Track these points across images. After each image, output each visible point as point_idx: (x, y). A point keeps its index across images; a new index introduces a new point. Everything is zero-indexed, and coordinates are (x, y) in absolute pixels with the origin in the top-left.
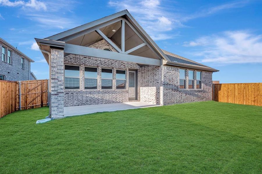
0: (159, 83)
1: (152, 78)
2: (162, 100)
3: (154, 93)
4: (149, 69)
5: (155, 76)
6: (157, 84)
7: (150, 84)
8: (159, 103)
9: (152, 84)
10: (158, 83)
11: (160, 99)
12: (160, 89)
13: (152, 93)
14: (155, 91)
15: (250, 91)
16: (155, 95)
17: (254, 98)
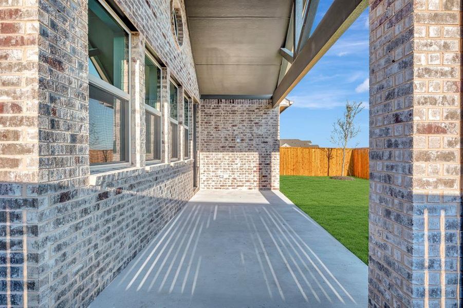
0: (269, 143)
1: (248, 130)
2: (279, 180)
3: (252, 165)
4: (236, 109)
5: (255, 128)
6: (263, 145)
7: (238, 145)
8: (268, 186)
9: (244, 144)
10: (267, 142)
11: (270, 179)
12: (270, 157)
13: (246, 166)
14: (258, 160)
15: (289, 157)
16: (255, 169)
17: (294, 165)
